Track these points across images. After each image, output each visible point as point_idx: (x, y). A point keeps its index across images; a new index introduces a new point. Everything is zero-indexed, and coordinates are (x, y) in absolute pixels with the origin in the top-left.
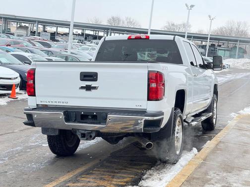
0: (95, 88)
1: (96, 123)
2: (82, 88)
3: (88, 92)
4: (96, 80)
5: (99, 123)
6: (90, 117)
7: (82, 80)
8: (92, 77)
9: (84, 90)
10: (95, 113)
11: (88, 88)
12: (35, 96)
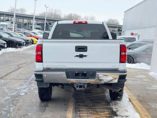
0: (85, 56)
1: (86, 78)
2: (77, 56)
3: (81, 59)
4: (86, 51)
5: (88, 78)
6: (80, 75)
7: (76, 51)
8: (84, 49)
9: (78, 58)
10: (85, 72)
11: (81, 56)
12: (42, 62)
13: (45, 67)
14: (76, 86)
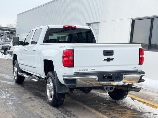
0: (112, 59)
2: (105, 60)
6: (106, 77)
8: (111, 52)
9: (106, 61)
10: (111, 75)
12: (73, 67)
13: (76, 71)
14: (106, 88)
